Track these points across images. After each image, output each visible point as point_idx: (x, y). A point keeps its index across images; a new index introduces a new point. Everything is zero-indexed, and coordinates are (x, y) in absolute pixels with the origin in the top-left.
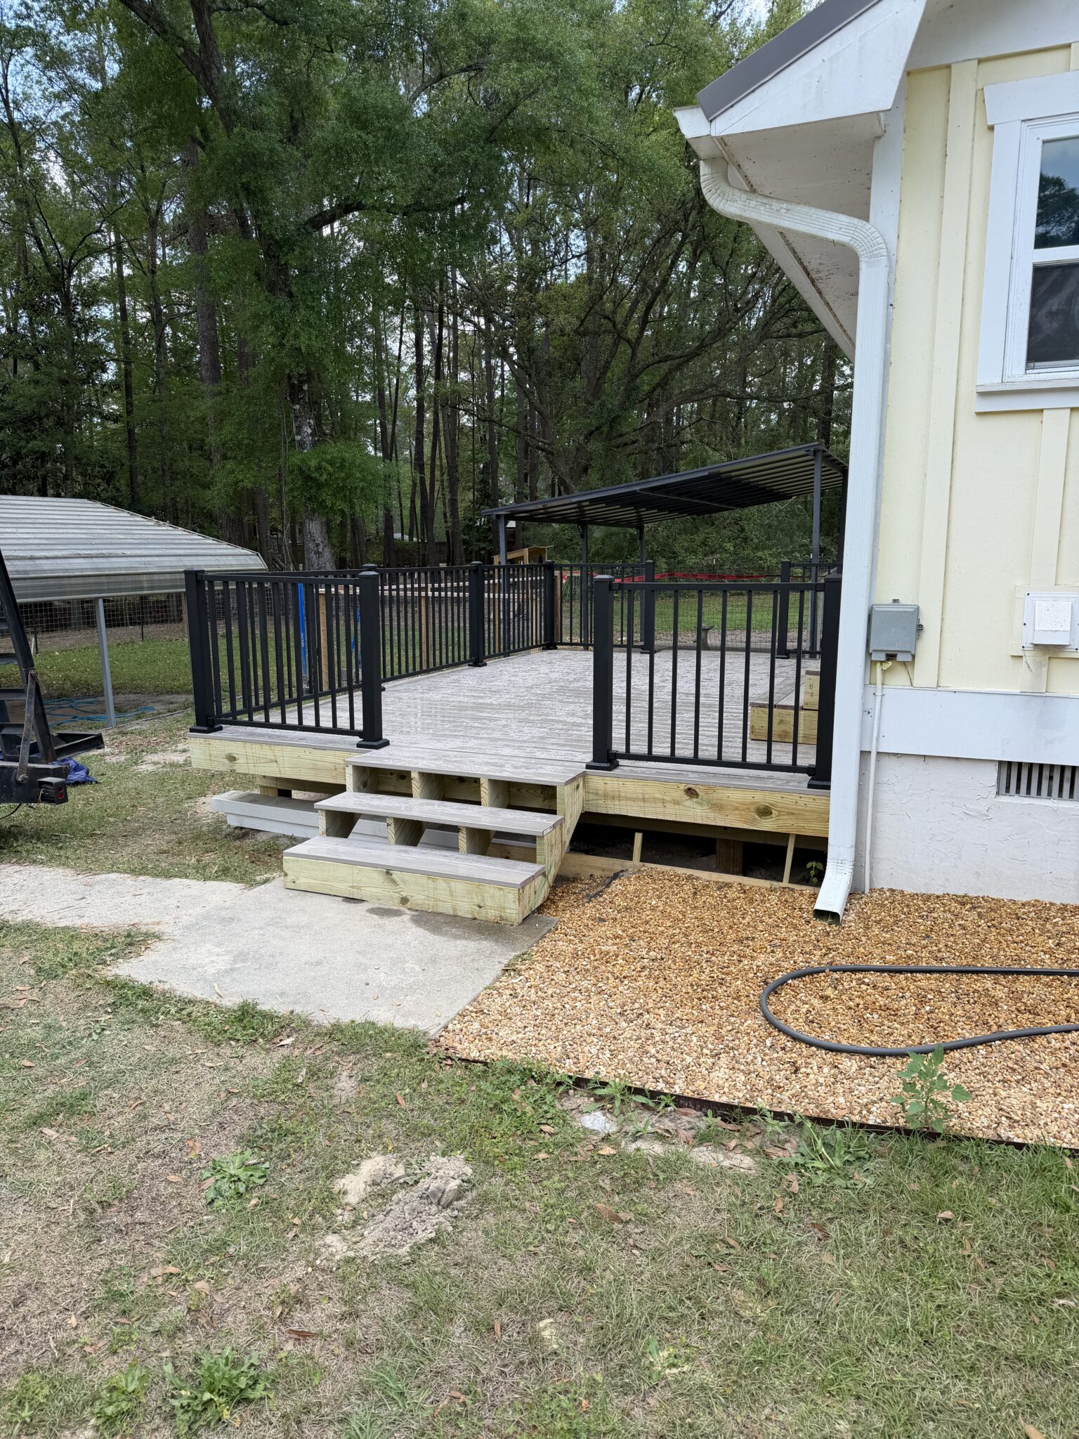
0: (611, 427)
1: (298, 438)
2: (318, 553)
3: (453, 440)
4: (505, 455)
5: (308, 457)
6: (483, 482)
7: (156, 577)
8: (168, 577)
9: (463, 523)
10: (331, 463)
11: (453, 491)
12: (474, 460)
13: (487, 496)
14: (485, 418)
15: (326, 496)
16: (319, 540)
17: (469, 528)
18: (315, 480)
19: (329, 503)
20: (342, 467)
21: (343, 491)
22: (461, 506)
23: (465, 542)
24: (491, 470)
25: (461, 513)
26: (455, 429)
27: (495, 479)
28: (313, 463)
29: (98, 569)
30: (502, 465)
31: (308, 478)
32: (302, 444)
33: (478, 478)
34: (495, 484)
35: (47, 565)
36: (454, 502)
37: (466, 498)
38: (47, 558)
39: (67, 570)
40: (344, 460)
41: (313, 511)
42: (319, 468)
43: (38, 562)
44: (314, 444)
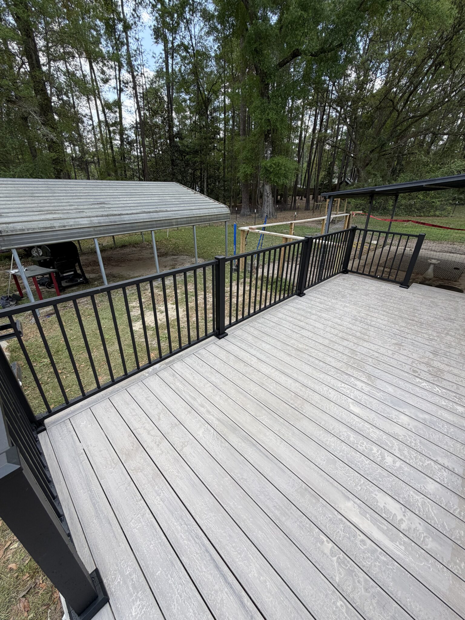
0: (382, 147)
1: (266, 155)
2: (267, 196)
3: (321, 154)
4: (338, 159)
5: (267, 162)
6: (329, 169)
7: (179, 220)
8: (185, 219)
9: (320, 182)
10: (275, 164)
11: (319, 173)
12: (327, 161)
13: (329, 173)
14: (334, 146)
15: (272, 176)
16: (268, 192)
17: (321, 184)
18: (269, 170)
19: (272, 179)
20: (278, 165)
21: (277, 175)
22: (320, 177)
23: (319, 189)
24: (332, 164)
25: (320, 179)
26: (322, 150)
27: (333, 168)
28: (269, 165)
29: (152, 218)
30: (336, 163)
31: (267, 170)
32: (267, 158)
33: (328, 167)
34: (333, 170)
35: (126, 218)
36: (318, 176)
37: (323, 174)
38: (127, 214)
39: (136, 220)
40: (279, 163)
41: (268, 182)
42: (271, 166)
43: (122, 216)
44: (271, 157)
